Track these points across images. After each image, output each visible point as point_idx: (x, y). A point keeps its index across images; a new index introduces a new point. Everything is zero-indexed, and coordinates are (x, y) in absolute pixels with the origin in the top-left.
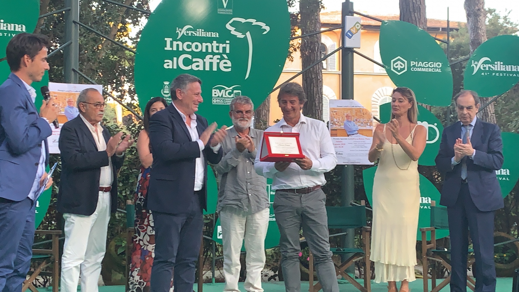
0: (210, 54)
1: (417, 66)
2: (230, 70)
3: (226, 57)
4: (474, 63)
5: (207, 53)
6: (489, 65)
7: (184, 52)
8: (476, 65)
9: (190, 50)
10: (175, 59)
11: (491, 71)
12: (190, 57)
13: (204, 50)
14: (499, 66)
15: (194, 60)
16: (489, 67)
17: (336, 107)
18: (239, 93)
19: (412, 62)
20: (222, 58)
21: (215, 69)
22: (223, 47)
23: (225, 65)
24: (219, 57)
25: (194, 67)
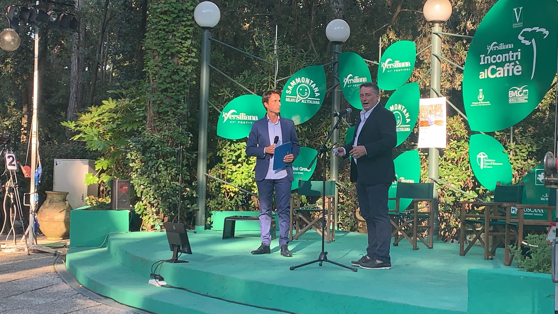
0: (507, 62)
2: (520, 73)
3: (518, 63)
5: (506, 62)
9: (495, 62)
12: (495, 67)
13: (504, 60)
18: (527, 92)
20: (516, 64)
21: (511, 74)
22: (516, 55)
23: (518, 70)
24: (513, 63)
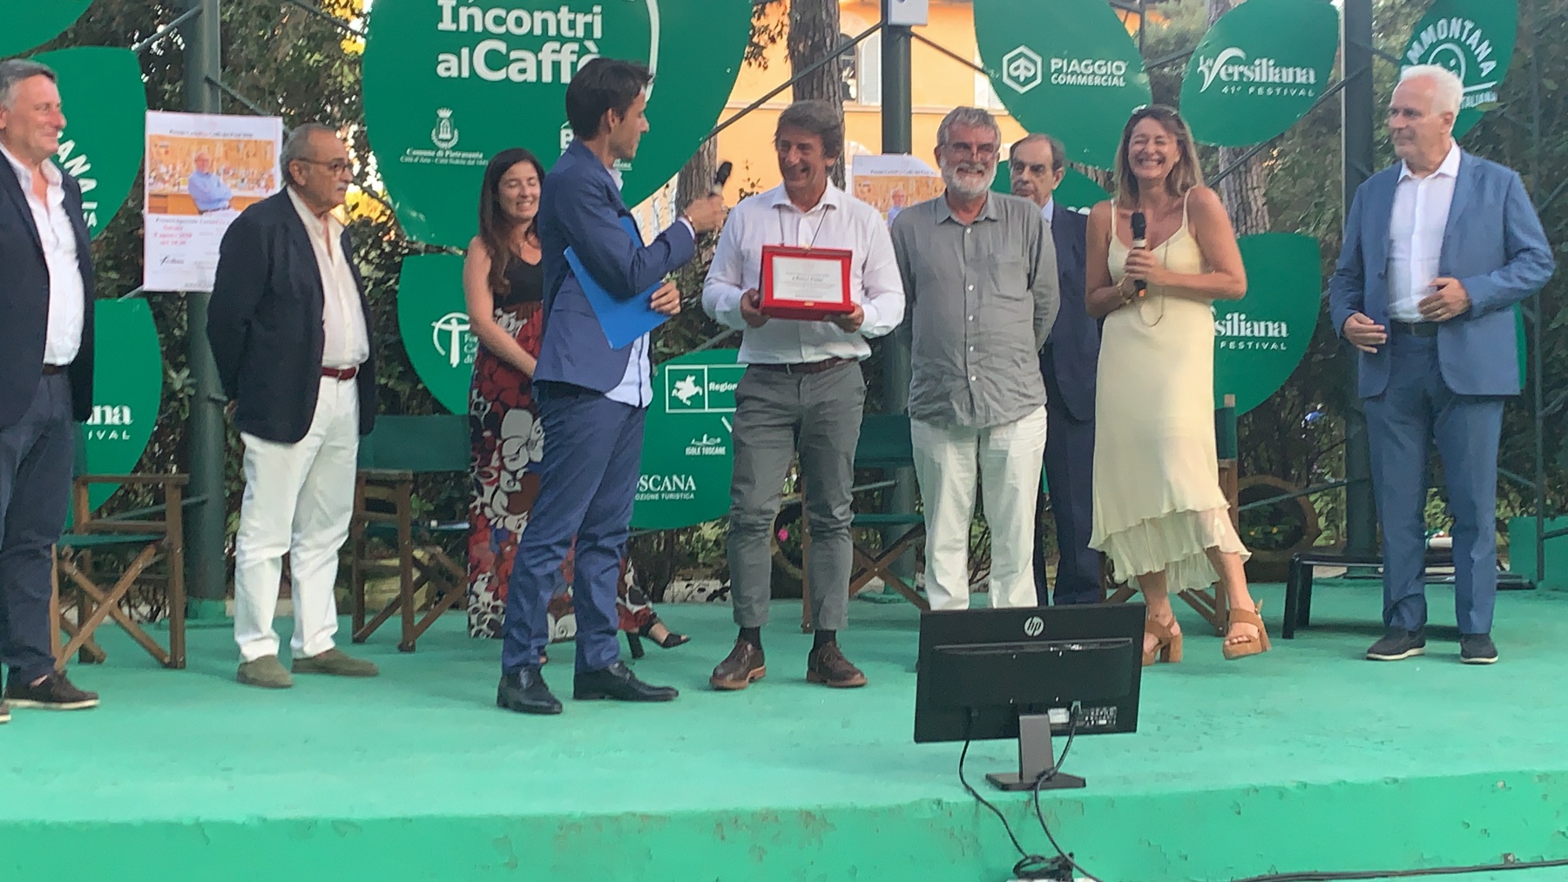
1: (1065, 70)
4: (1204, 63)
6: (1242, 68)
7: (487, 35)
8: (1210, 69)
10: (465, 52)
11: (1244, 83)
14: (1264, 71)
15: (514, 55)
16: (1241, 74)
17: (868, 174)
19: (1053, 61)
25: (513, 73)
